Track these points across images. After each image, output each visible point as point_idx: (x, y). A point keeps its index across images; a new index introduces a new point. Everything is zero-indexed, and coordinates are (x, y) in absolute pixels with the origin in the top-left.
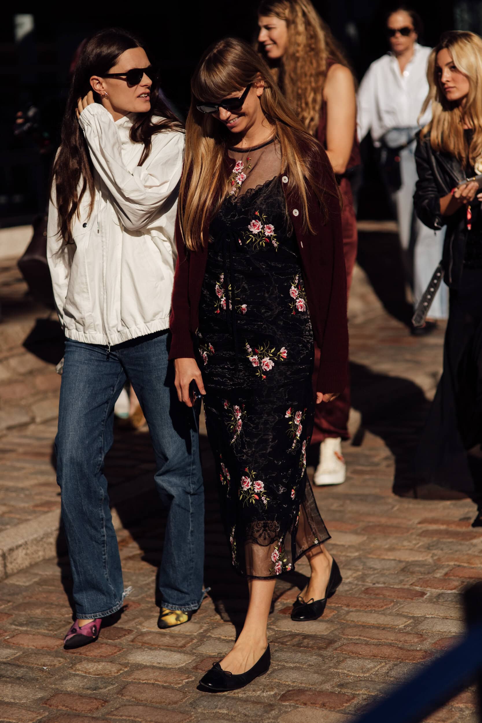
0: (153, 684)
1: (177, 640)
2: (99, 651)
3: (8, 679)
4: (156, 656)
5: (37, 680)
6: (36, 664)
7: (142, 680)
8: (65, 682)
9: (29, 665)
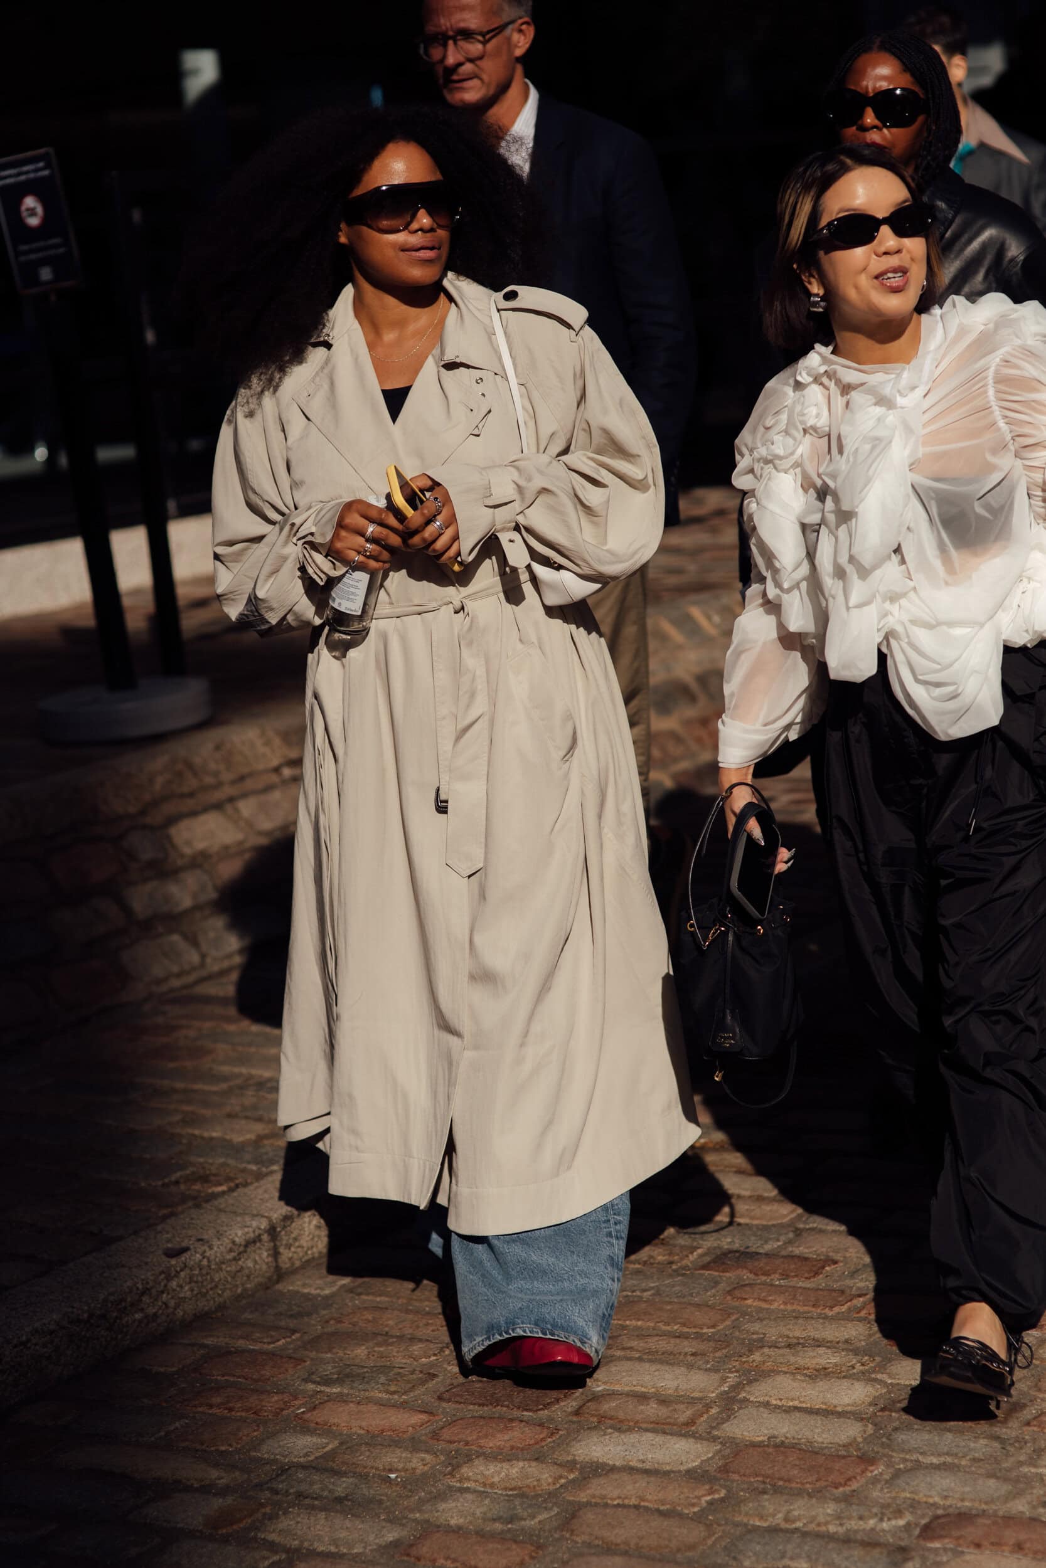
0: (636, 1507)
1: (675, 1410)
2: (506, 1437)
3: (316, 1503)
4: (633, 1446)
5: (380, 1502)
6: (372, 1468)
7: (612, 1499)
8: (442, 1506)
9: (358, 1470)
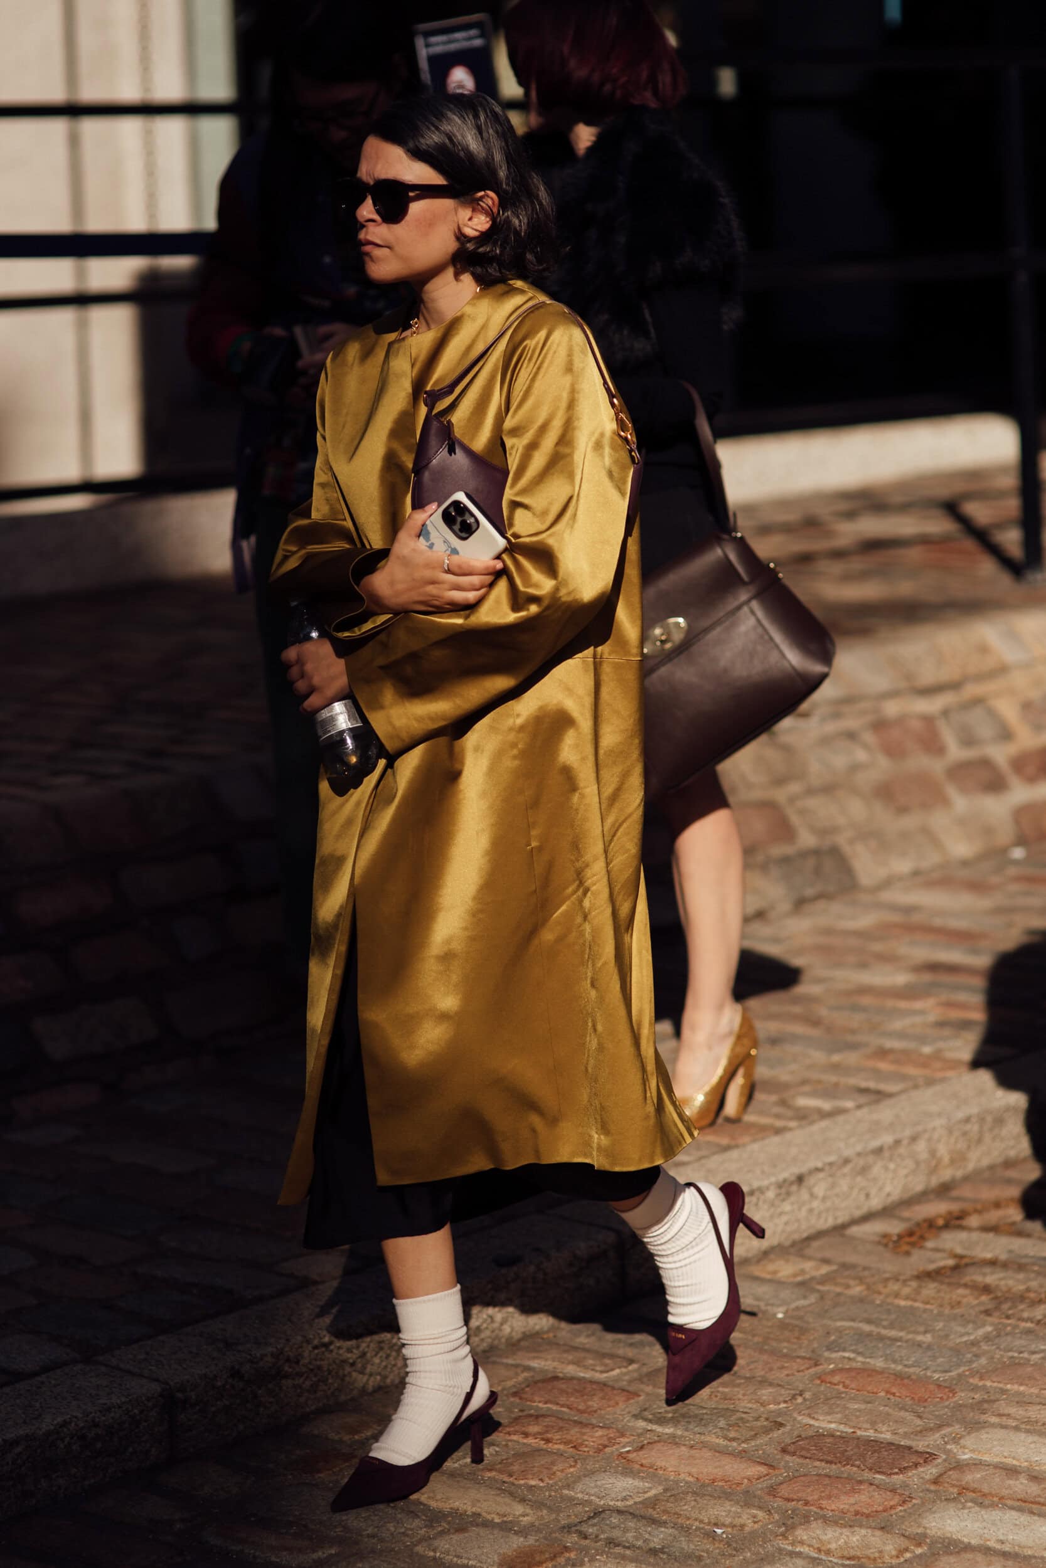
2: (852, 1500)
3: (628, 1552)
4: (994, 1524)
5: (699, 1559)
6: (696, 1520)
9: (680, 1521)
